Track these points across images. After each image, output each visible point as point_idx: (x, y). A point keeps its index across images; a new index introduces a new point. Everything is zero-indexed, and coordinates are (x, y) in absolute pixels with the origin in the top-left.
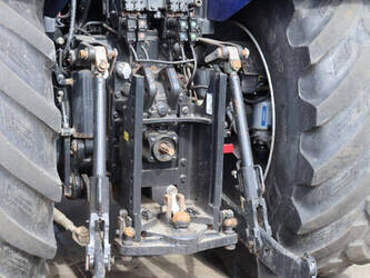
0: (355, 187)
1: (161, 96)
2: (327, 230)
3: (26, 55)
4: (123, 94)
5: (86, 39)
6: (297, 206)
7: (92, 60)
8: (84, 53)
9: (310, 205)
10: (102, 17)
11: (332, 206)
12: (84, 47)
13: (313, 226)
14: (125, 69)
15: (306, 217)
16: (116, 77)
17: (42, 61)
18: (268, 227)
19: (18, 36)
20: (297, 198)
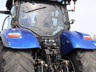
1: (53, 70)
3: (30, 63)
4: (46, 70)
7: (41, 63)
8: (39, 62)
10: (41, 56)
12: (39, 61)
14: (46, 65)
16: (44, 67)
17: (33, 64)
19: (28, 59)
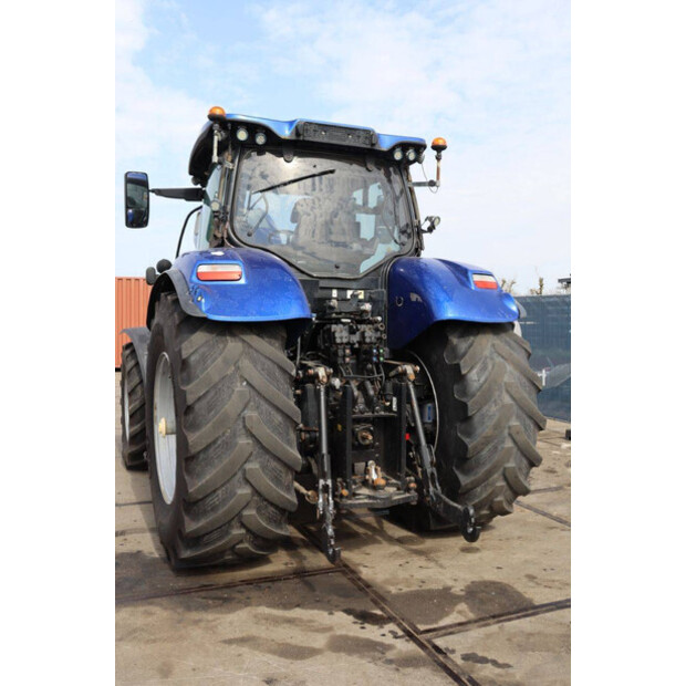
0: (496, 457)
1: (361, 400)
2: (479, 489)
3: (278, 373)
4: (335, 399)
5: (310, 363)
6: (457, 472)
7: (316, 376)
8: (311, 372)
9: (466, 472)
10: (319, 349)
11: (482, 471)
12: (310, 368)
13: (469, 486)
14: (337, 382)
15: (464, 480)
16: (330, 388)
17: (287, 376)
18: (439, 488)
19: (273, 361)
20: (458, 468)
